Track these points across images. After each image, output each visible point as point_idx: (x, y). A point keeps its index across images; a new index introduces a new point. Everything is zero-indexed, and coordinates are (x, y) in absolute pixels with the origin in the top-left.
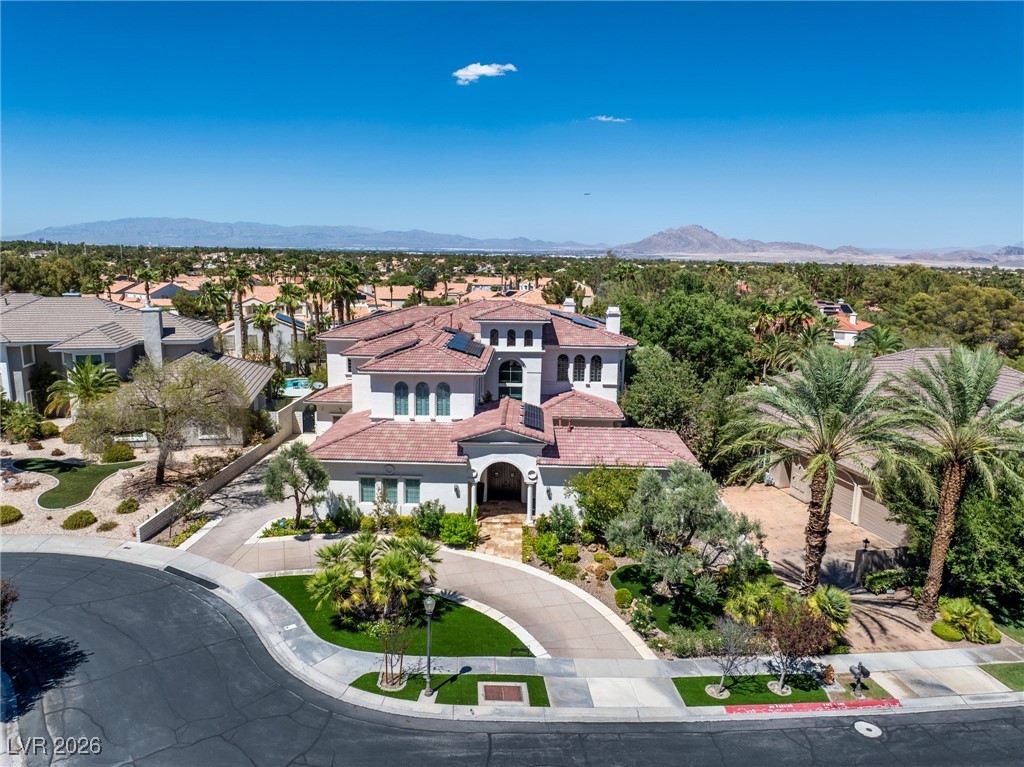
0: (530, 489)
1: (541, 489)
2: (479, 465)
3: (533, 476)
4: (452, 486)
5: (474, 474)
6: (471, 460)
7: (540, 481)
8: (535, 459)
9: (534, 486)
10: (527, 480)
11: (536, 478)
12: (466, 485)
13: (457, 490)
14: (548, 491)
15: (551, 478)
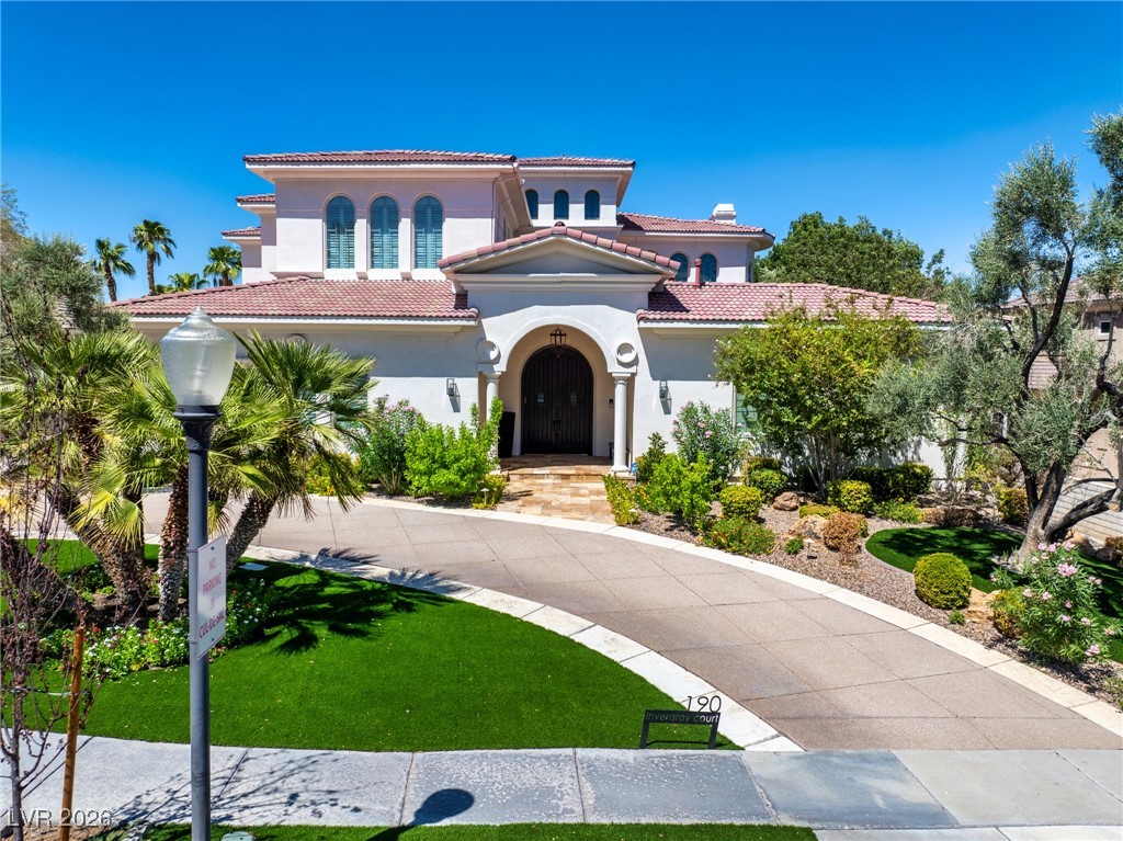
0: (620, 391)
1: (647, 388)
2: (506, 333)
3: (628, 358)
4: (439, 385)
5: (493, 355)
6: (486, 322)
7: (643, 369)
8: (633, 317)
9: (630, 382)
10: (613, 368)
11: (635, 362)
12: (476, 380)
13: (452, 393)
14: (664, 394)
15: (671, 361)
